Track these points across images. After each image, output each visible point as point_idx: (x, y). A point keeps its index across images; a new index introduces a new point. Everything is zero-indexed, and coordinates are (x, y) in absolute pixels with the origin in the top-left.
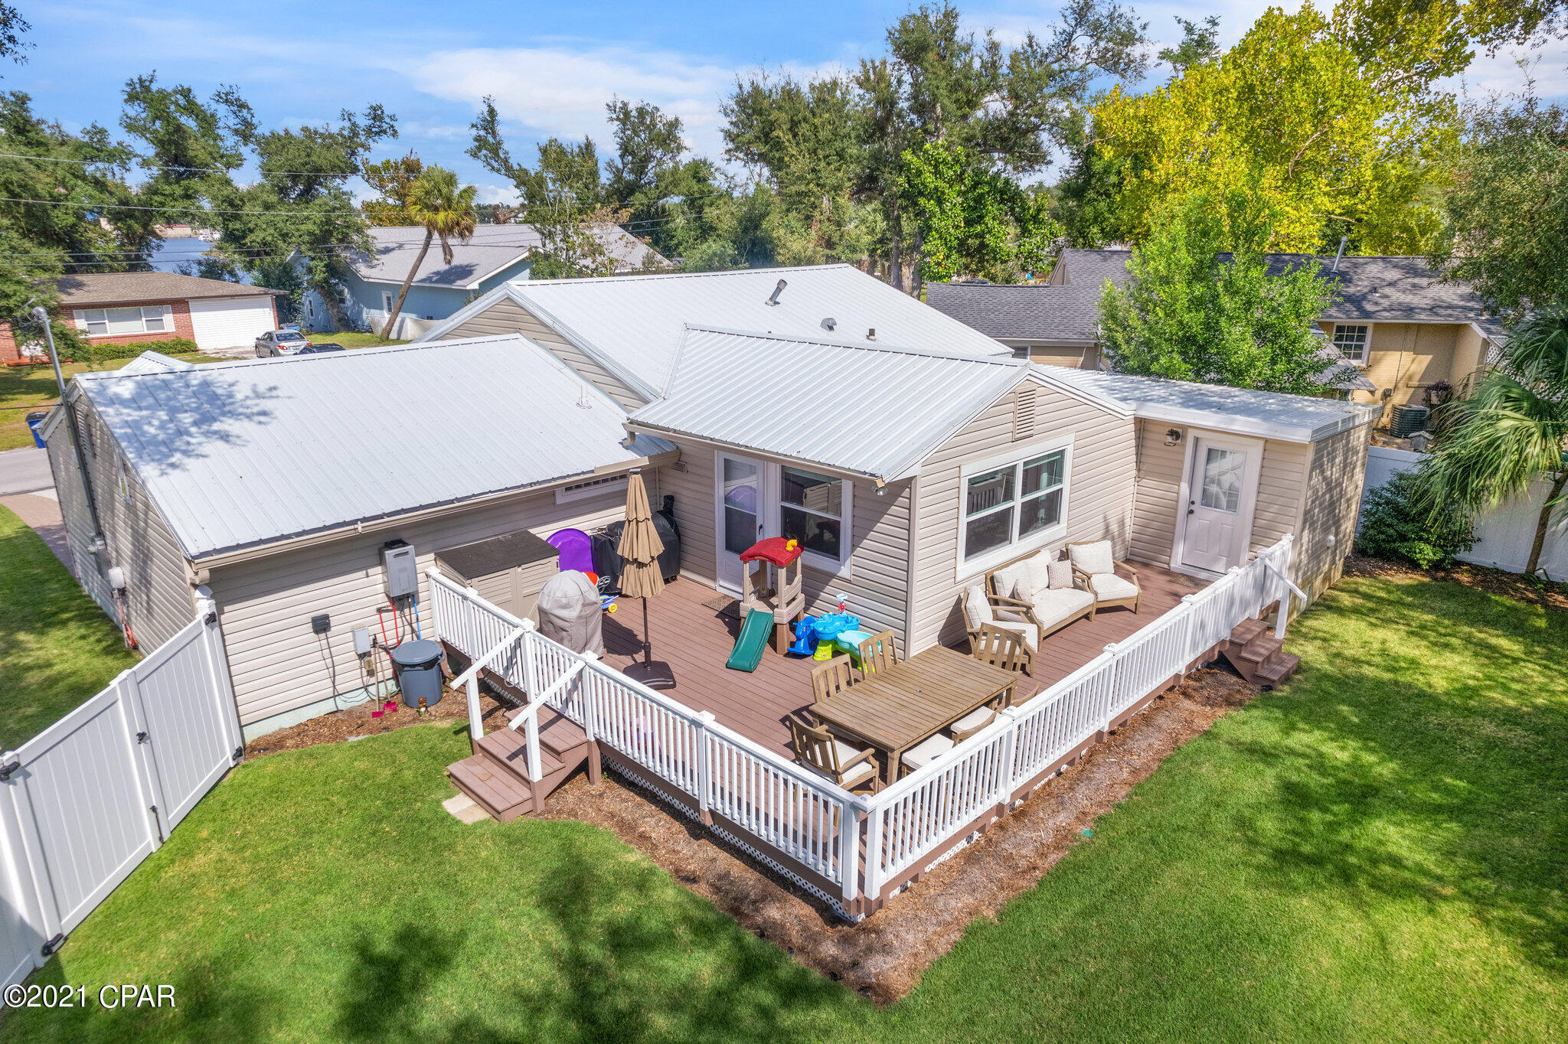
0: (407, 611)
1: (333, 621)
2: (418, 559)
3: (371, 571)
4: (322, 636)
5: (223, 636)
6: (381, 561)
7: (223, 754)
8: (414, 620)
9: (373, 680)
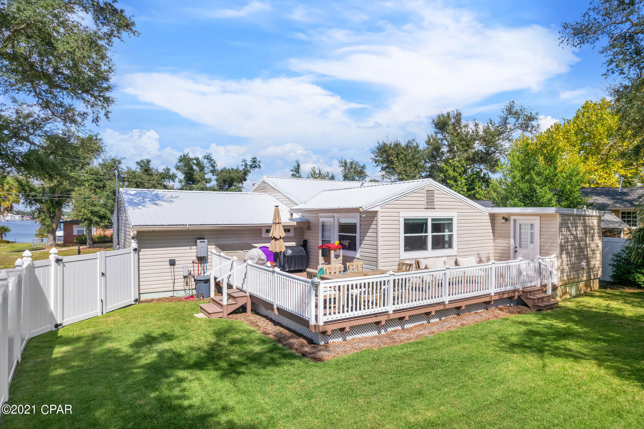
0: (203, 265)
1: (177, 263)
2: (209, 247)
3: (192, 247)
4: (172, 267)
5: (139, 259)
6: (196, 245)
7: (131, 298)
8: (205, 269)
9: (188, 288)
